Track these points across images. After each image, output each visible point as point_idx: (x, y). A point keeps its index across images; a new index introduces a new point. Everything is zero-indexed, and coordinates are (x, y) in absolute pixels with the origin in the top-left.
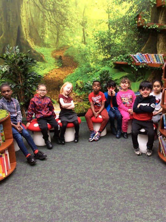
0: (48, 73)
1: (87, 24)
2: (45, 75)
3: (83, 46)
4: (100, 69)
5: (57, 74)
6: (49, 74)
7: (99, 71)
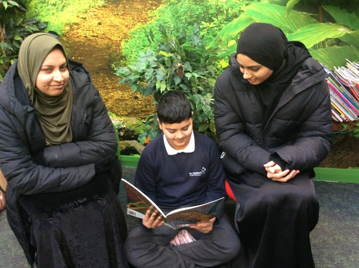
0: (76, 20)
2: (68, 28)
4: (241, 11)
5: (100, 24)
6: (77, 24)
7: (236, 16)
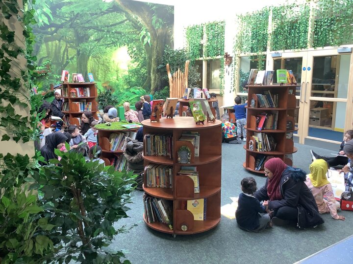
1: (119, 71)
3: (117, 82)
